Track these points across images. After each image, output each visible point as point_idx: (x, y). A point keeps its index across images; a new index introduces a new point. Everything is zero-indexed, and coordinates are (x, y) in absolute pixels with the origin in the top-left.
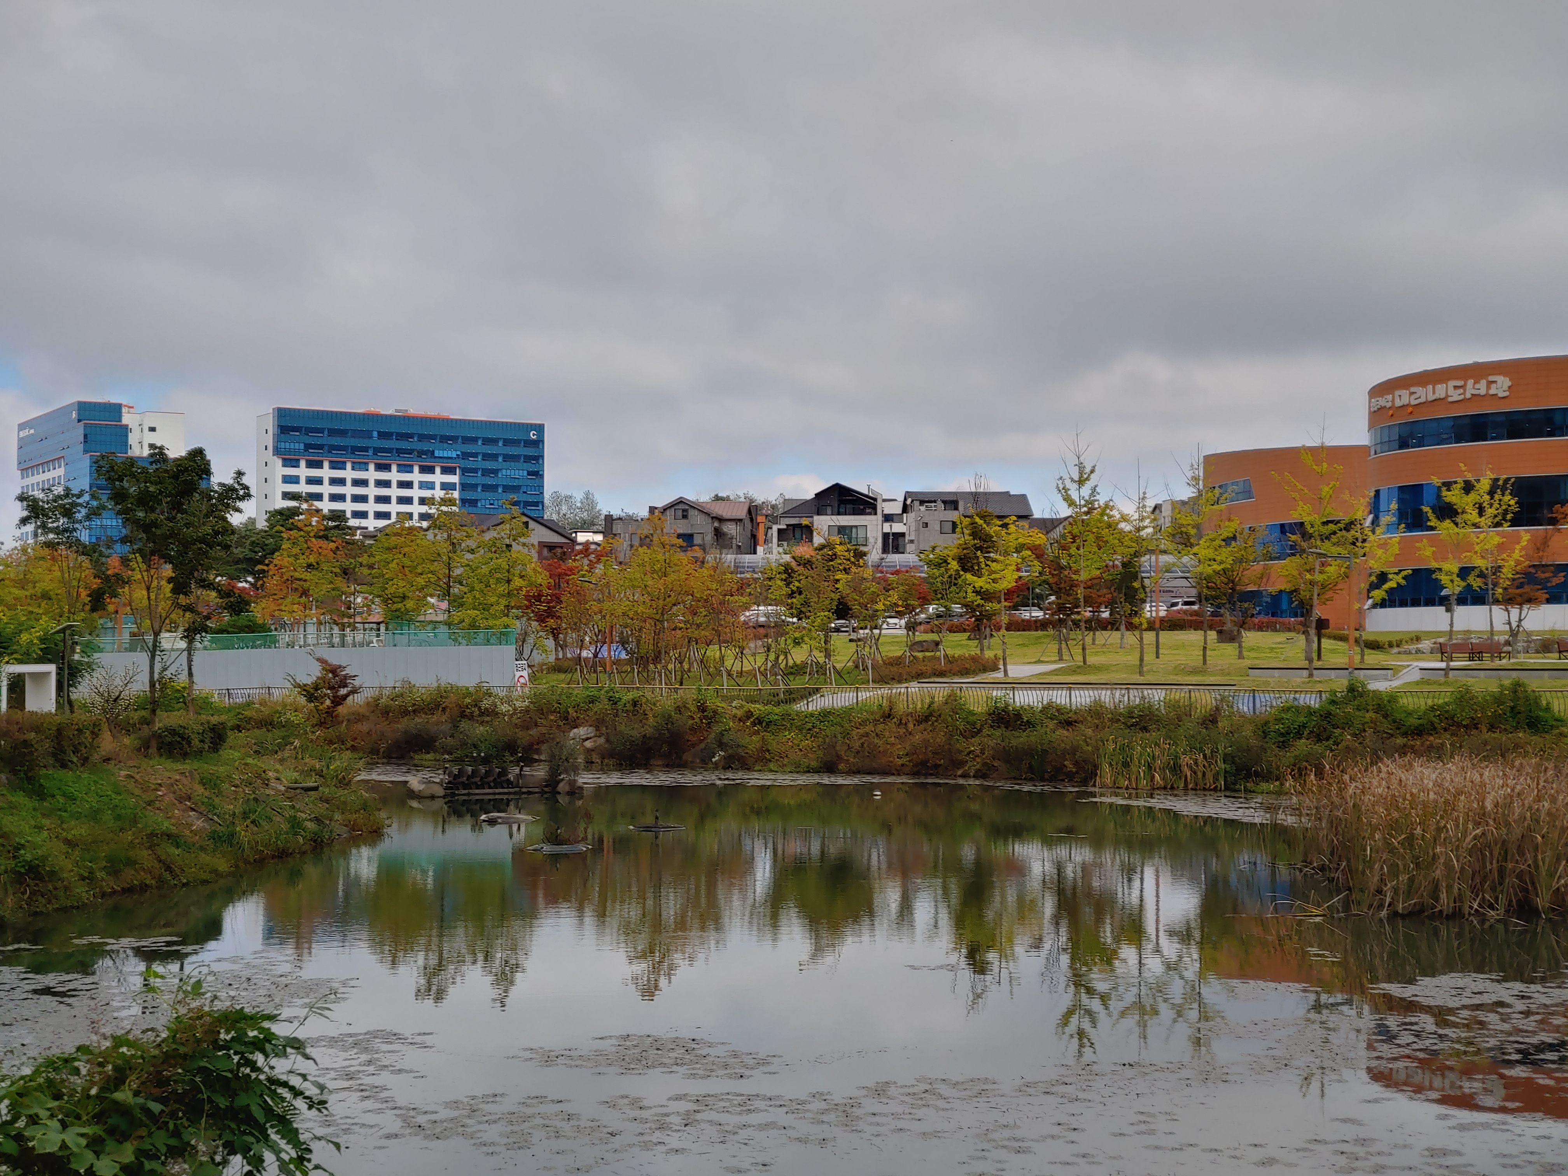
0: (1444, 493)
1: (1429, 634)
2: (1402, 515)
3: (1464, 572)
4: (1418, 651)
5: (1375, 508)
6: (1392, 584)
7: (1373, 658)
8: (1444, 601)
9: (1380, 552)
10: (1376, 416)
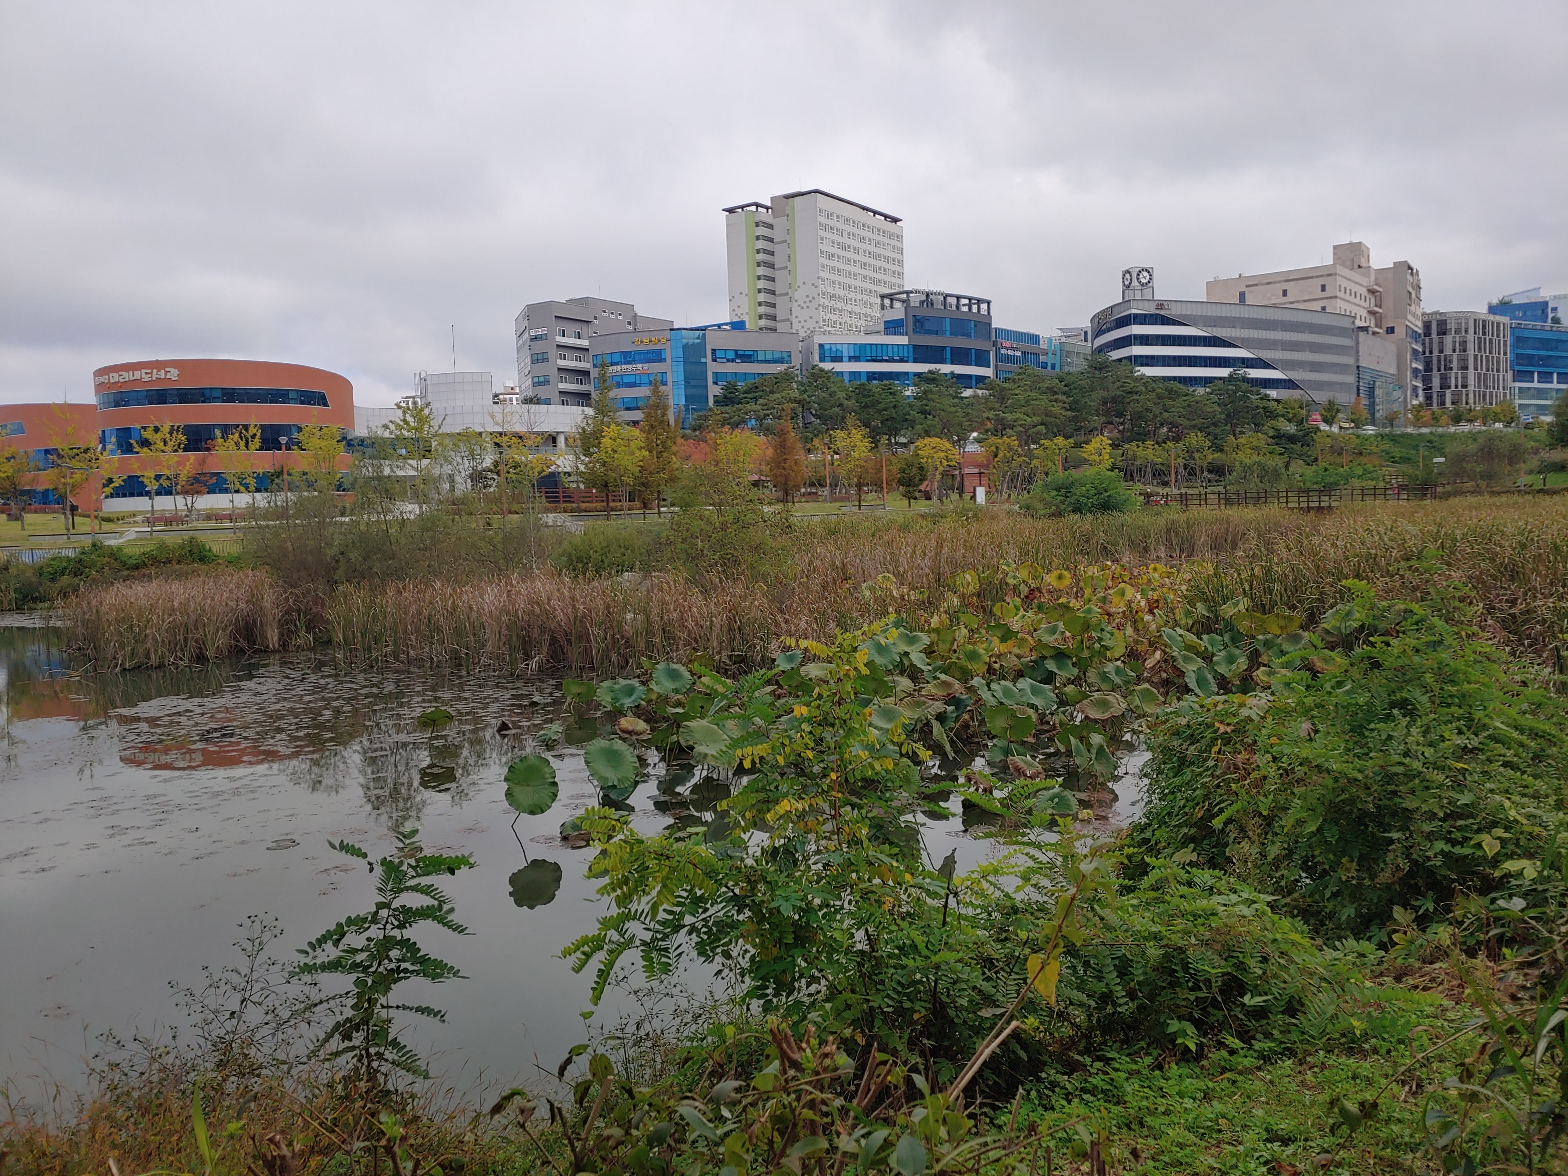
0: (143, 432)
1: (141, 512)
2: (120, 445)
3: (158, 477)
4: (135, 522)
5: (103, 440)
6: (116, 484)
7: (107, 526)
8: (148, 494)
9: (107, 466)
10: (99, 387)
